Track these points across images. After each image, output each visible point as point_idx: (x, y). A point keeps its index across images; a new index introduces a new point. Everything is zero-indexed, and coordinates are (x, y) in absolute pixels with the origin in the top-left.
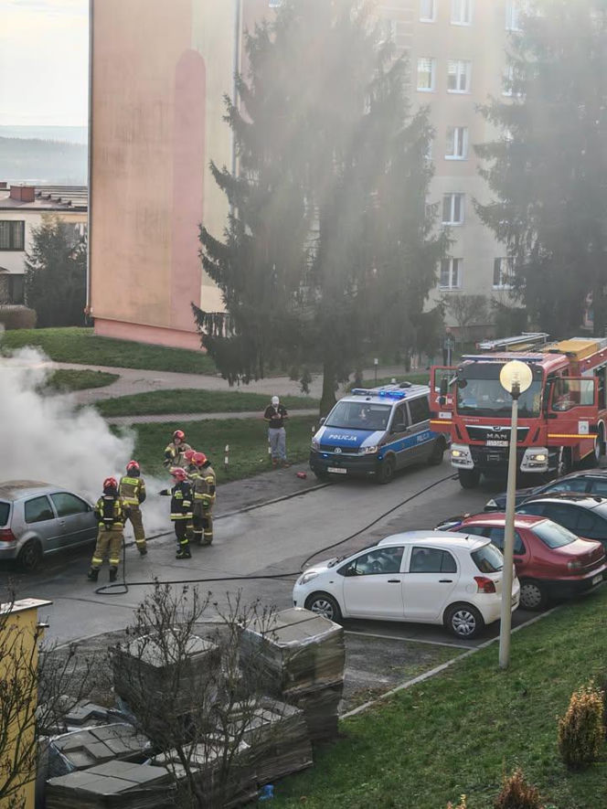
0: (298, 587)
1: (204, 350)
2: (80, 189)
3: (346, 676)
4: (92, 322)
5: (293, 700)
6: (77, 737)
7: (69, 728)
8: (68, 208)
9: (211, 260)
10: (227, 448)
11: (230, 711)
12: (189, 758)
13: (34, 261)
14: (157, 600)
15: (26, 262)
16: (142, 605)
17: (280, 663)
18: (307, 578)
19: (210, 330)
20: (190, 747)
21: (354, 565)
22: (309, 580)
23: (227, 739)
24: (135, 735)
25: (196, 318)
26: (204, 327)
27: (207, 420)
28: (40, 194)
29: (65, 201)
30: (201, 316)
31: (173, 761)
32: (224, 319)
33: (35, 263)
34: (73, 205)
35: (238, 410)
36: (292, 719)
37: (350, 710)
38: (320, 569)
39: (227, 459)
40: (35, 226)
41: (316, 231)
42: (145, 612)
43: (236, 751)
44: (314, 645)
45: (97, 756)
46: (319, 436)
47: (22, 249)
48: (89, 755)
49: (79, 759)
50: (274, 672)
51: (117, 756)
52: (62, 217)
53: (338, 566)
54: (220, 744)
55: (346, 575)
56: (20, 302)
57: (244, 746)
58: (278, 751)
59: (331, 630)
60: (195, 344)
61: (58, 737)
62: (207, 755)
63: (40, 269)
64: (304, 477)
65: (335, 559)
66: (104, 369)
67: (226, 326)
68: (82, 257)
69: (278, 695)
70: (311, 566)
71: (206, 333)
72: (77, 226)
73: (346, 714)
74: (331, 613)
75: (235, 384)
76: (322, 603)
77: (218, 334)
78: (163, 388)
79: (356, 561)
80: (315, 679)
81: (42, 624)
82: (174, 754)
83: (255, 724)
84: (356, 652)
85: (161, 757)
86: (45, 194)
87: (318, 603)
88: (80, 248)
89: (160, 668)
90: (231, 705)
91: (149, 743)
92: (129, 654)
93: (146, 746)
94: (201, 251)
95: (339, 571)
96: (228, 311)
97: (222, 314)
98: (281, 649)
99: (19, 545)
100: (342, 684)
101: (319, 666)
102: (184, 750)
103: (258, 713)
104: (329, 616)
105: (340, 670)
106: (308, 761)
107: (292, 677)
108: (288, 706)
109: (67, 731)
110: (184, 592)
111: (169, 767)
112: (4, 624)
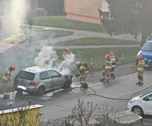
0: (129, 104)
1: (102, 24)
4: (65, 14)
14: (79, 107)
16: (74, 108)
18: (132, 101)
19: (104, 17)
25: (99, 13)
26: (102, 16)
27: (102, 48)
30: (101, 13)
32: (109, 14)
35: (113, 44)
38: (137, 98)
42: (75, 110)
44: (132, 123)
46: (139, 53)
53: (143, 97)
55: (145, 100)
56: (42, 7)
59: (138, 119)
60: (99, 22)
64: (134, 67)
65: (142, 95)
66: (69, 30)
67: (110, 16)
70: (134, 97)
71: (102, 18)
75: (113, 35)
76: (137, 109)
77: (107, 19)
78: (88, 37)
79: (149, 96)
81: (41, 113)
92: (70, 124)
95: (143, 99)
96: (110, 11)
97: (108, 12)
98: (122, 124)
99: (38, 87)
104: (140, 114)
110: (88, 104)
112: (27, 112)
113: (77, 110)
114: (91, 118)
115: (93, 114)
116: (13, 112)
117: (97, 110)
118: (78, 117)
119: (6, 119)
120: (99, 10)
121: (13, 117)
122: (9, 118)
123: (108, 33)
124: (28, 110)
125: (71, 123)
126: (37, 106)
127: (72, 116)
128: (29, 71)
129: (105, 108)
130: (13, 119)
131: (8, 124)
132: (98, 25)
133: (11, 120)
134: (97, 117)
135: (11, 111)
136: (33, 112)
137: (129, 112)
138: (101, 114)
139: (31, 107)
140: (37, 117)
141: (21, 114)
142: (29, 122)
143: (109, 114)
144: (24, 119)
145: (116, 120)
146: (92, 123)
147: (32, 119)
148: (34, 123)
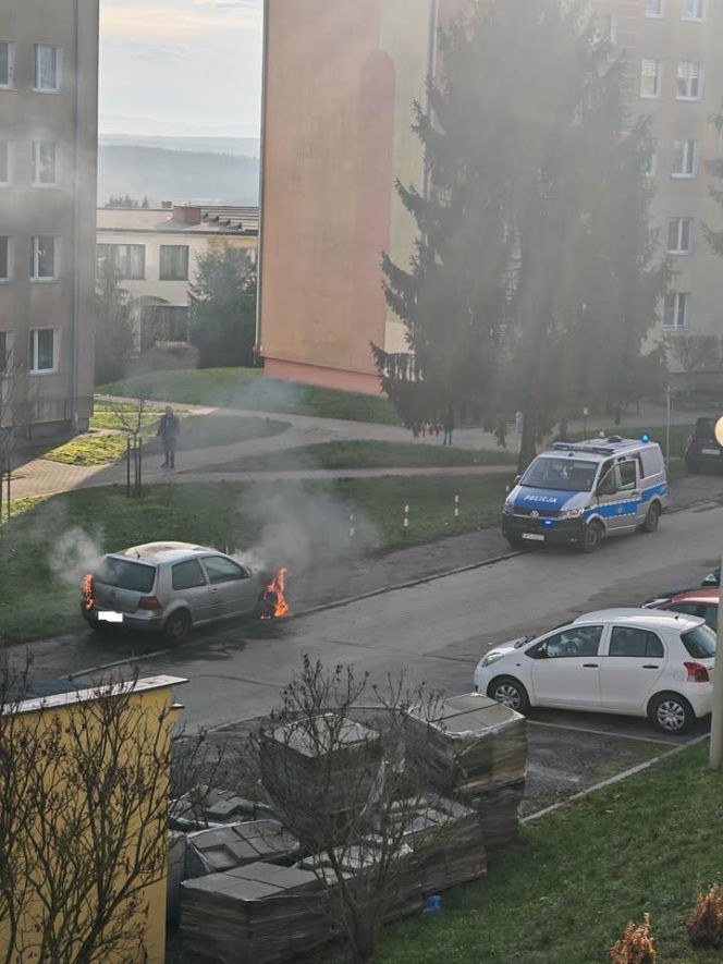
0: (479, 667)
1: (385, 395)
2: (250, 210)
3: (530, 774)
4: (261, 362)
5: (465, 799)
6: (218, 834)
7: (210, 824)
8: (238, 232)
9: (395, 292)
10: (407, 509)
11: (388, 810)
12: (341, 861)
13: (198, 292)
14: (307, 681)
15: (189, 293)
16: (290, 687)
17: (450, 755)
18: (490, 659)
19: (392, 372)
20: (342, 850)
21: (544, 646)
22: (492, 662)
23: (385, 842)
24: (280, 834)
25: (377, 359)
26: (386, 370)
27: (388, 476)
28: (207, 215)
29: (234, 223)
30: (382, 357)
31: (324, 865)
32: (409, 360)
33: (199, 294)
34: (244, 229)
36: (463, 821)
37: (534, 812)
38: (506, 650)
39: (406, 521)
40: (200, 252)
41: (517, 261)
42: (293, 694)
43: (395, 855)
44: (491, 736)
45: (239, 856)
46: (513, 496)
47: (185, 278)
48: (231, 855)
49: (219, 859)
50: (444, 766)
51: (262, 857)
52: (230, 242)
53: (527, 647)
54: (378, 846)
55: (535, 658)
56: (185, 340)
57: (406, 849)
58: (447, 858)
59: (511, 720)
60: (374, 388)
61: (197, 833)
62: (362, 859)
63: (206, 300)
65: (524, 639)
66: (273, 416)
67: (411, 369)
68: (252, 289)
69: (448, 791)
70: (497, 645)
71: (387, 375)
72: (248, 252)
73: (528, 818)
74: (516, 700)
75: (421, 434)
76: (506, 689)
77: (401, 377)
78: (340, 439)
79: (548, 641)
80: (491, 775)
81: (177, 705)
82: (325, 857)
83: (418, 826)
84: (544, 746)
85: (309, 860)
86: (212, 215)
87: (503, 688)
88: (250, 278)
89: (312, 759)
90: (390, 804)
91: (298, 844)
92: (274, 741)
93: (294, 848)
94: (383, 282)
95: (527, 653)
96: (413, 352)
97: (407, 355)
98: (453, 740)
99: (165, 614)
100: (523, 783)
101: (496, 761)
102: (336, 852)
103: (422, 812)
104: (515, 704)
105: (521, 766)
106: (481, 869)
107: (465, 772)
108: (457, 805)
109: (207, 827)
110: (338, 672)
111: (319, 871)
112: (126, 703)
113: (301, 697)
114: (347, 722)
115: (354, 705)
116: (80, 703)
117: (368, 693)
118: (303, 718)
119: (54, 728)
120: (375, 348)
121: (78, 718)
122: (66, 724)
123: (408, 427)
124: (131, 694)
125: (279, 736)
126: (163, 680)
127: (283, 714)
128: (135, 560)
129: (396, 685)
131: (60, 745)
132: (372, 398)
133: (71, 730)
134: (369, 716)
135: (70, 697)
136: (147, 701)
137: (478, 697)
138: (384, 706)
139: (143, 684)
140: (161, 719)
141: (105, 708)
142: (135, 735)
143: (408, 706)
144: (117, 728)
145: (432, 725)
146: (353, 736)
147: (143, 726)
148: (149, 740)
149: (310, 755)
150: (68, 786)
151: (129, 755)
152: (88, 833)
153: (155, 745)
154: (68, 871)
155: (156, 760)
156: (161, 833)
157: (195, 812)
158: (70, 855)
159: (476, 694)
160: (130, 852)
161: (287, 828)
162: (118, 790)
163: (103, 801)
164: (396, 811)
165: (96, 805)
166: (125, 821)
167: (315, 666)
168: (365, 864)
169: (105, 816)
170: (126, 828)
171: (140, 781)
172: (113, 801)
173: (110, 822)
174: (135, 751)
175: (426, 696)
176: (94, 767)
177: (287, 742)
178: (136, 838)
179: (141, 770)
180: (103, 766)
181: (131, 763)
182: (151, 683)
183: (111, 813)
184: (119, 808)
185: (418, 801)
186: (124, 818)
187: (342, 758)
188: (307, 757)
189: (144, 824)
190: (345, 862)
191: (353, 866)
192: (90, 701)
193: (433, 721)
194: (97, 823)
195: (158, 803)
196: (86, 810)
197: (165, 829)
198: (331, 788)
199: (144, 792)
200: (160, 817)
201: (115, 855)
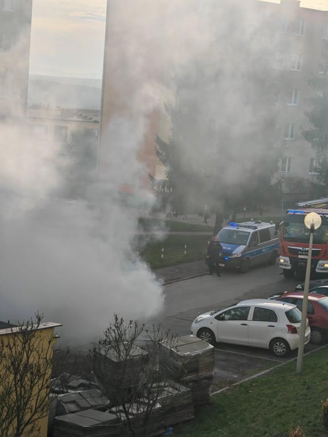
0: (193, 323)
2: (97, 112)
3: (215, 373)
5: (186, 384)
6: (73, 395)
7: (69, 391)
9: (161, 152)
10: (163, 250)
11: (151, 387)
12: (128, 410)
14: (116, 327)
15: (67, 148)
16: (108, 329)
17: (180, 363)
18: (199, 320)
19: (159, 188)
20: (129, 405)
21: (223, 315)
22: (199, 321)
23: (149, 401)
24: (101, 396)
25: (151, 182)
26: (156, 187)
29: (89, 117)
30: (154, 181)
31: (121, 411)
32: (166, 183)
33: (71, 149)
34: (93, 120)
36: (184, 394)
37: (216, 391)
38: (206, 316)
39: (162, 255)
40: (72, 130)
42: (110, 333)
43: (153, 408)
44: (198, 355)
45: (82, 406)
47: (65, 141)
48: (78, 405)
49: (72, 407)
50: (177, 369)
51: (92, 407)
52: (87, 126)
53: (215, 315)
54: (145, 404)
55: (219, 320)
57: (158, 406)
58: (177, 410)
59: (208, 348)
61: (63, 395)
62: (138, 409)
65: (214, 311)
67: (167, 187)
68: (96, 147)
69: (178, 380)
70: (202, 314)
71: (156, 189)
72: (95, 131)
73: (214, 393)
74: (211, 339)
76: (206, 334)
77: (163, 190)
79: (225, 313)
80: (198, 373)
81: (57, 336)
82: (121, 408)
83: (164, 395)
84: (222, 360)
85: (114, 409)
86: (79, 113)
87: (204, 333)
88: (95, 142)
89: (116, 363)
90: (152, 385)
91: (109, 401)
92: (100, 354)
93: (107, 403)
94: (156, 147)
95: (216, 318)
96: (168, 179)
97: (165, 181)
98: (181, 356)
100: (212, 377)
101: (201, 366)
102: (126, 406)
103: (166, 389)
104: (209, 341)
105: (211, 369)
106: (193, 415)
107: (186, 371)
108: (182, 386)
109: (68, 392)
110: (130, 323)
111: (118, 414)
112: (34, 335)
113: (113, 334)
114: (133, 346)
115: (137, 339)
116: (13, 333)
117: (144, 333)
118: (114, 344)
119: (1, 345)
120: (151, 177)
121: (11, 340)
122: (6, 343)
124: (37, 330)
125: (103, 353)
126: (51, 324)
127: (105, 341)
129: (156, 331)
130: (12, 345)
131: (3, 352)
133: (8, 346)
134: (144, 344)
135: (8, 331)
136: (44, 334)
138: (150, 339)
139: (42, 326)
140: (50, 342)
141: (24, 336)
142: (37, 349)
143: (162, 340)
144: (29, 345)
145: (172, 349)
146: (136, 353)
147: (41, 345)
148: (44, 352)
149: (116, 361)
150: (6, 372)
151: (35, 358)
152: (14, 394)
153: (46, 354)
154: (4, 410)
155: (47, 361)
156: (48, 395)
157: (62, 385)
158: (6, 403)
159: (192, 336)
160: (33, 403)
161: (104, 394)
162: (29, 374)
163: (21, 380)
164: (155, 388)
165: (18, 381)
166: (31, 388)
167: (120, 321)
168: (139, 412)
169: (22, 386)
170: (31, 392)
171: (39, 371)
172: (26, 379)
173: (25, 389)
174: (37, 356)
175: (170, 335)
176: (18, 364)
177: (106, 355)
178: (36, 397)
179: (39, 365)
180: (22, 363)
181: (35, 362)
182: (45, 325)
183: (25, 384)
184: (29, 383)
185: (165, 384)
186: (31, 387)
187: (131, 362)
188: (115, 362)
189: (40, 390)
190: (130, 411)
191: (134, 412)
192: (18, 333)
193: (173, 347)
194: (18, 389)
195: (47, 381)
196: (14, 383)
197: (49, 393)
198: (126, 376)
199: (40, 375)
200: (47, 387)
201: (26, 404)
